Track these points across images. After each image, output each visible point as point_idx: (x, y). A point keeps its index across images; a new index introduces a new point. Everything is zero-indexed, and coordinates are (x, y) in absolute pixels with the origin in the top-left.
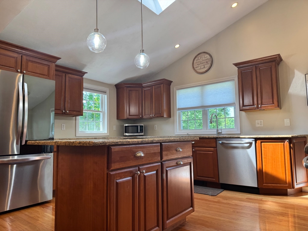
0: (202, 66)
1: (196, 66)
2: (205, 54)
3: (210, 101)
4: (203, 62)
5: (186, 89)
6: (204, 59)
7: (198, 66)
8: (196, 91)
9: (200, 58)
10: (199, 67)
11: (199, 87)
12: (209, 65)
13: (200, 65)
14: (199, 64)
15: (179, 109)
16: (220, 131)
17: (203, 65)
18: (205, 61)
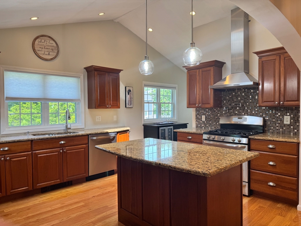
0: (46, 51)
1: (39, 49)
2: (50, 39)
3: (53, 93)
4: (48, 48)
5: (20, 73)
6: (48, 44)
7: (40, 49)
8: (35, 78)
9: (43, 41)
10: (42, 51)
11: (40, 75)
12: (55, 54)
13: (43, 50)
14: (42, 48)
15: (8, 98)
16: (69, 126)
17: (48, 51)
18: (50, 48)
